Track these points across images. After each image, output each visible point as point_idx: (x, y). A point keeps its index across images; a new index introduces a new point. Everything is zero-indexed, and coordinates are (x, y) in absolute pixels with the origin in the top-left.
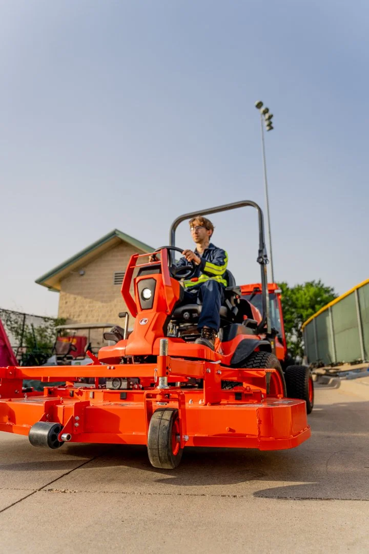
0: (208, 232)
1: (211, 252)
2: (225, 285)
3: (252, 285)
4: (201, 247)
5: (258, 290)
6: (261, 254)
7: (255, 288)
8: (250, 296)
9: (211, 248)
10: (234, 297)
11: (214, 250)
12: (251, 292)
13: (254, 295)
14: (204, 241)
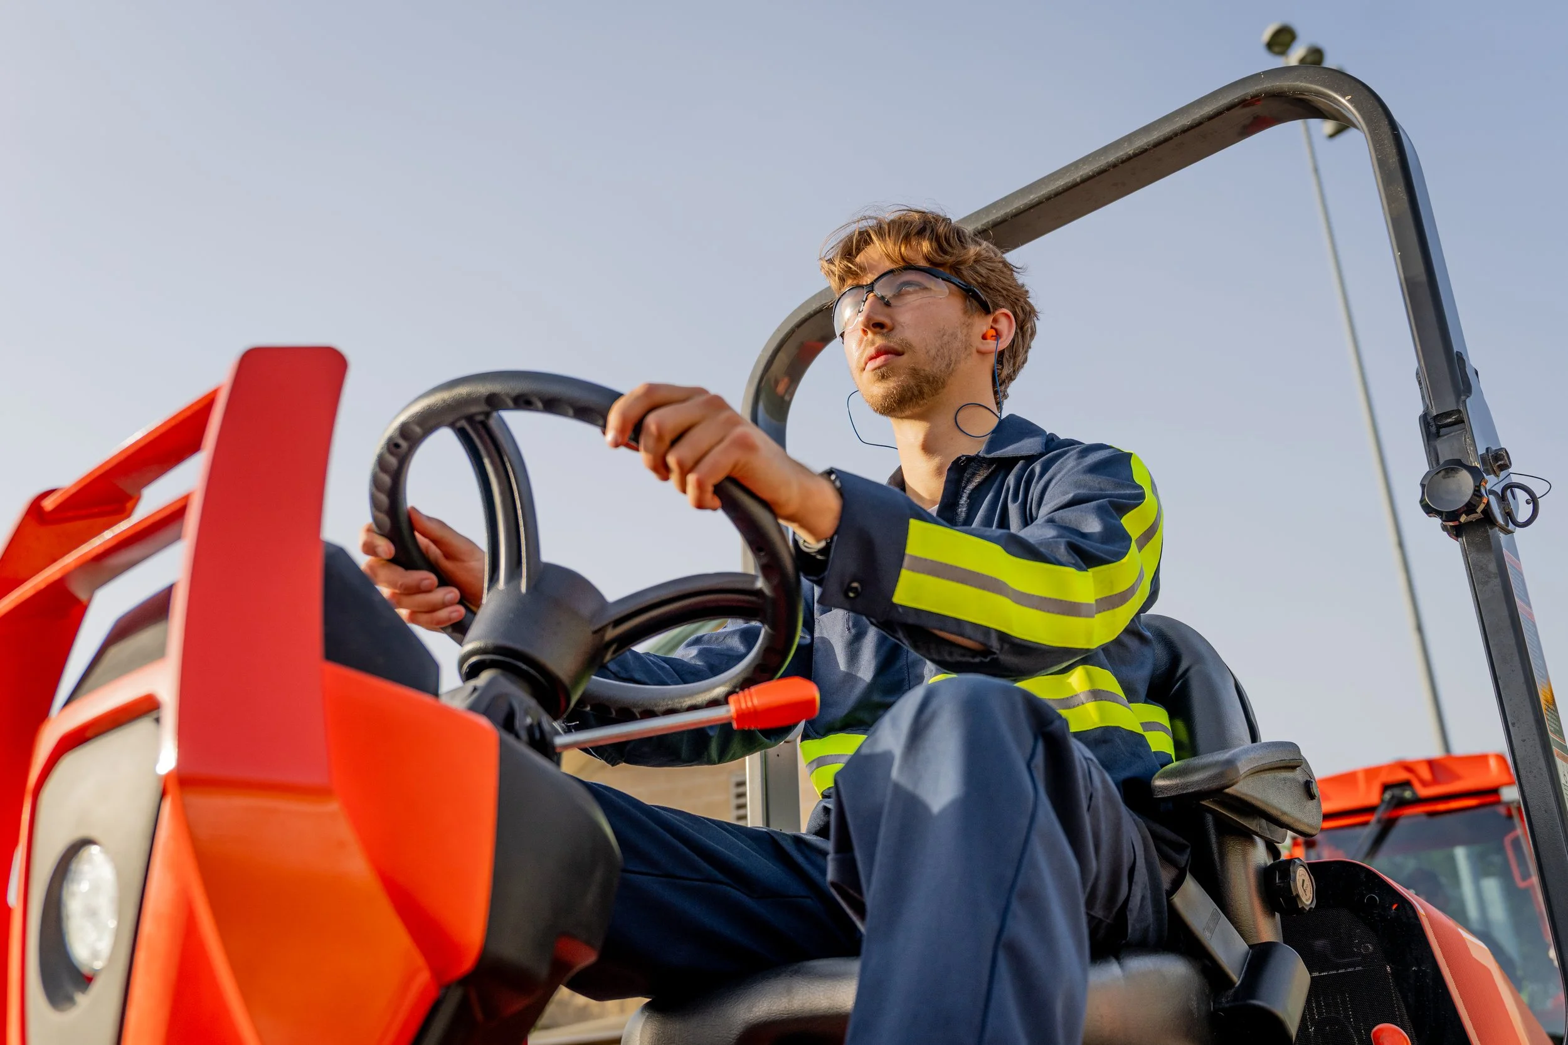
0: (982, 324)
1: (1011, 480)
2: (1161, 742)
3: (1371, 773)
4: (928, 447)
5: (1408, 794)
6: (1447, 450)
7: (1386, 787)
8: (1367, 833)
9: (1009, 451)
10: (1260, 855)
11: (1030, 459)
12: (1370, 810)
13: (1387, 826)
14: (954, 395)
